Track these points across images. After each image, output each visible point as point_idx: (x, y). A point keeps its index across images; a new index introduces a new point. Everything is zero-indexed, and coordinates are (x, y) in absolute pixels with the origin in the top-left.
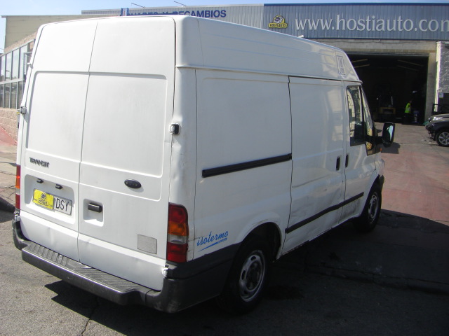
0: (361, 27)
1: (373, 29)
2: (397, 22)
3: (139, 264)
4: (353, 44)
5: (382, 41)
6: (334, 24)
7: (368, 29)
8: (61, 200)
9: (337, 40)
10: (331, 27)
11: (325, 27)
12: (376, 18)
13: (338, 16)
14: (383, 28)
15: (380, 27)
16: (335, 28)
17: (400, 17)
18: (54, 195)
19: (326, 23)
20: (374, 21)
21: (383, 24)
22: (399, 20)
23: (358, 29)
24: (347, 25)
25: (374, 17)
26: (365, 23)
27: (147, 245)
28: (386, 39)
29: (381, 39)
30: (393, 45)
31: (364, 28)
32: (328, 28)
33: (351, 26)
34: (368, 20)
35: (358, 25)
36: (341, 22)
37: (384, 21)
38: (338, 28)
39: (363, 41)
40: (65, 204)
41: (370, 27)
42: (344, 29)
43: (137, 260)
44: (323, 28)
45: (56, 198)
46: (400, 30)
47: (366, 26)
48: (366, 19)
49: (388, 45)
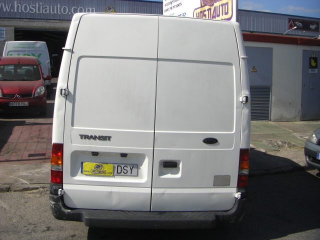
0: (32, 11)
1: (41, 12)
2: (57, 8)
3: (214, 196)
4: (27, 23)
5: (47, 21)
6: (12, 7)
7: (37, 12)
8: (122, 166)
9: (15, 20)
10: (10, 10)
11: (6, 10)
12: (43, 4)
13: (16, 2)
14: (48, 12)
15: (46, 11)
16: (14, 10)
17: (59, 5)
18: (113, 164)
19: (7, 6)
20: (41, 6)
21: (48, 8)
22: (59, 6)
23: (30, 12)
24: (22, 8)
25: (41, 4)
26: (35, 8)
27: (221, 181)
28: (50, 20)
29: (46, 19)
30: (55, 24)
31: (34, 11)
32: (8, 11)
33: (26, 10)
34: (37, 6)
35: (30, 9)
36: (18, 7)
37: (48, 7)
38: (16, 11)
39: (34, 20)
40: (129, 169)
41: (39, 10)
42: (20, 11)
43: (213, 194)
44: (5, 11)
45: (116, 166)
46: (59, 13)
47: (36, 9)
48: (36, 5)
49: (52, 23)
